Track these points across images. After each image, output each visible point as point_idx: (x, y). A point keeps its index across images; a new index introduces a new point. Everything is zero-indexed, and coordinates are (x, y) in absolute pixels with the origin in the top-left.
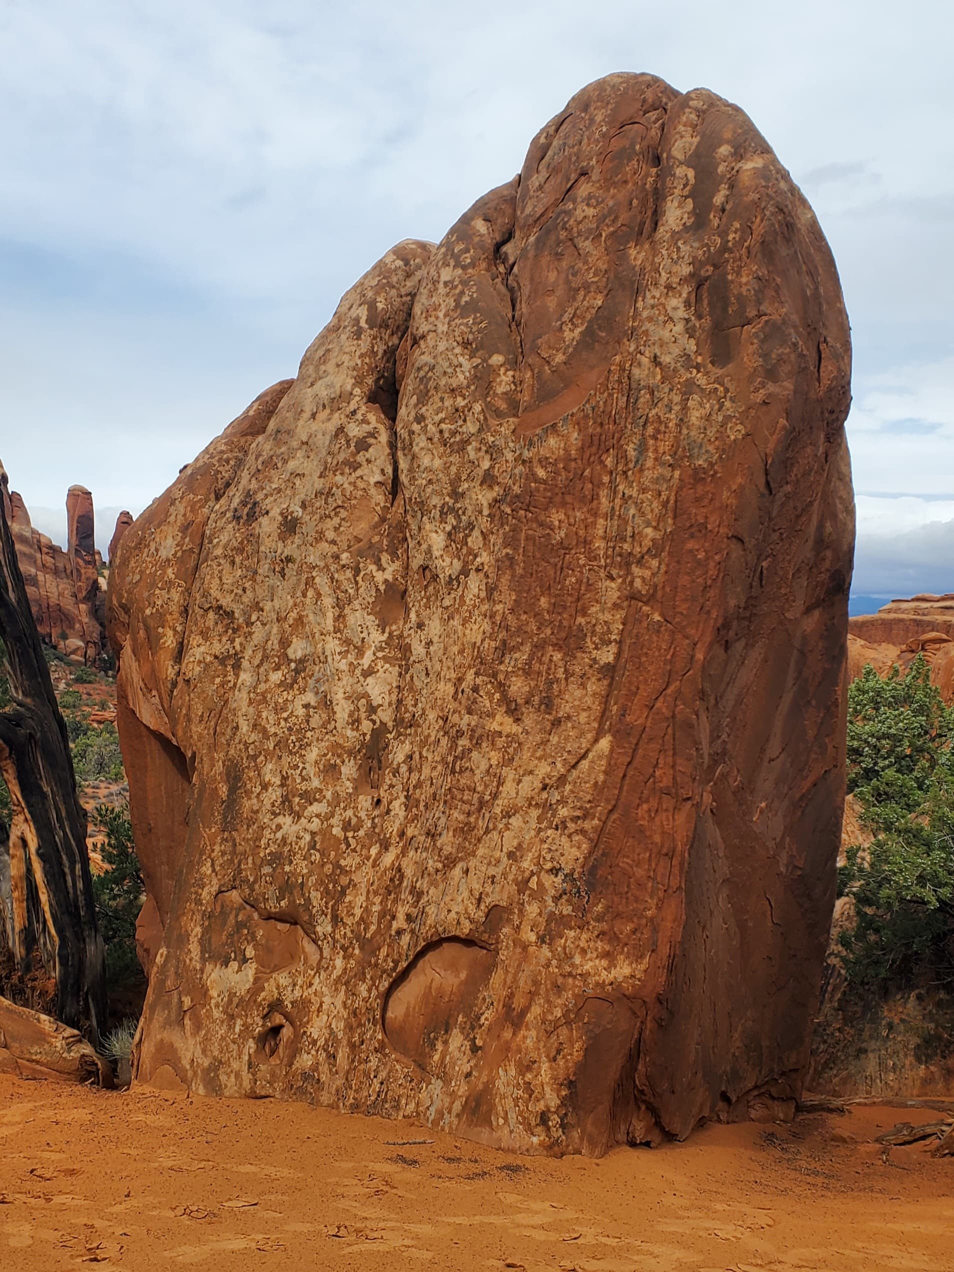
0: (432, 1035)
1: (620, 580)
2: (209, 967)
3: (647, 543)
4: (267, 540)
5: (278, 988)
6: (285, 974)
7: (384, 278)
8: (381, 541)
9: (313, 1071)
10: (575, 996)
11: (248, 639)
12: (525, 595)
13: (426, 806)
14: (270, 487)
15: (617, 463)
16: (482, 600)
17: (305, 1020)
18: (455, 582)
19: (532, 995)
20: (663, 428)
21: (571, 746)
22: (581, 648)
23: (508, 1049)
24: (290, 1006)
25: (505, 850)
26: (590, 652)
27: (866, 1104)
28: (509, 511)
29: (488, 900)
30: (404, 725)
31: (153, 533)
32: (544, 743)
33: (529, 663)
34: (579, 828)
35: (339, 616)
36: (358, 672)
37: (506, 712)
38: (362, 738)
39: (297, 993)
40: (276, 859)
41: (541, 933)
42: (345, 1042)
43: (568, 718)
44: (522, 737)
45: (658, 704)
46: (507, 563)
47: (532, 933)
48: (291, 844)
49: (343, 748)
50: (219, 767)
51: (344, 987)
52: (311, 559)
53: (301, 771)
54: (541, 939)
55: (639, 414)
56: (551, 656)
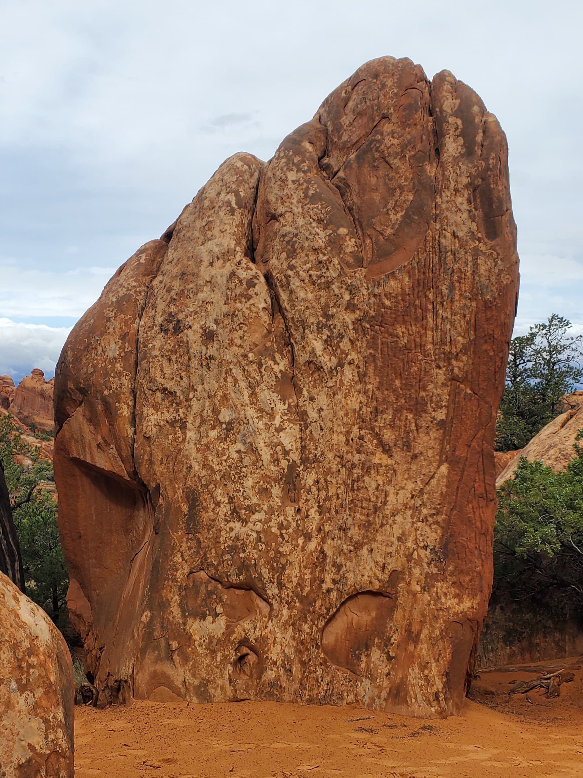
0: (357, 652)
1: (444, 369)
2: (190, 621)
3: (460, 346)
4: (194, 345)
5: (244, 630)
6: (248, 622)
7: (240, 176)
8: (272, 346)
9: (277, 681)
10: (445, 621)
11: (189, 409)
12: (385, 379)
13: (337, 512)
14: (188, 310)
15: (436, 297)
16: (356, 383)
17: (266, 649)
18: (334, 371)
19: (422, 623)
20: (463, 276)
21: (425, 471)
22: (425, 411)
23: (413, 657)
24: (254, 641)
25: (395, 536)
26: (431, 413)
27: (486, 672)
28: (369, 327)
29: (390, 567)
30: (310, 462)
31: (98, 340)
32: (409, 469)
33: (393, 420)
34: (435, 521)
35: (252, 394)
36: (272, 429)
37: (382, 452)
38: (282, 471)
39: (258, 633)
40: (233, 549)
41: (423, 585)
42: (296, 661)
43: (421, 454)
44: (396, 467)
45: (473, 444)
46: (371, 359)
47: (418, 586)
48: (243, 540)
49: (270, 477)
50: (180, 493)
51: (291, 628)
52: (228, 357)
53: (243, 493)
54: (424, 589)
55: (448, 267)
56: (407, 416)
